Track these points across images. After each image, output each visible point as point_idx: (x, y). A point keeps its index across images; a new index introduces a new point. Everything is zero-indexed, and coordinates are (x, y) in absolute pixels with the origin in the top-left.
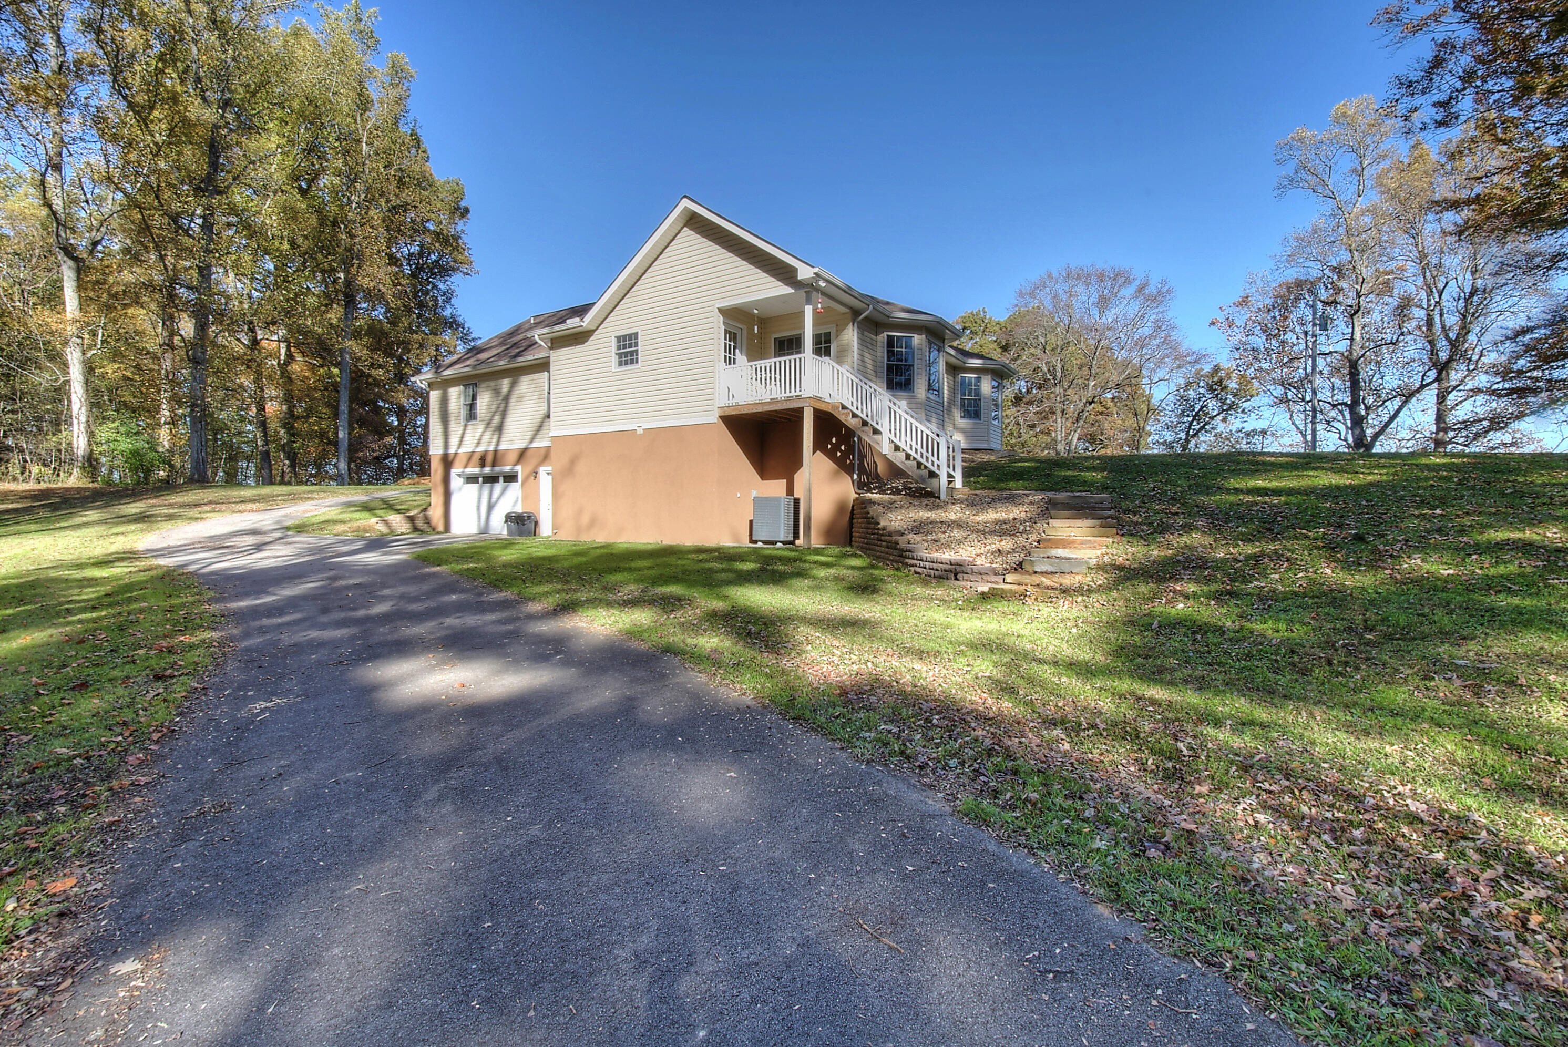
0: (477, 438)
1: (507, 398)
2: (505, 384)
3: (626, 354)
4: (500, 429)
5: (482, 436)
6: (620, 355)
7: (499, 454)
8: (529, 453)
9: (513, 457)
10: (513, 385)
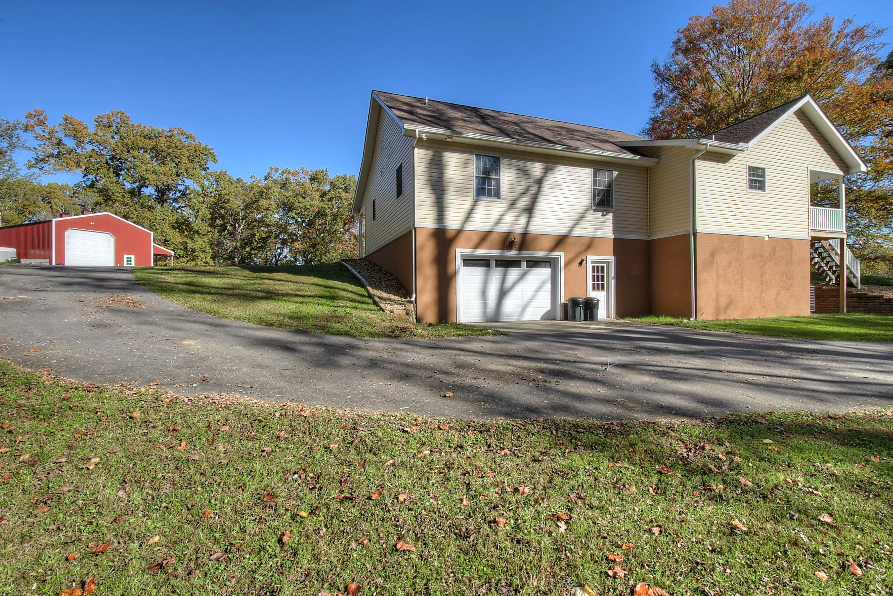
0: (496, 217)
1: (540, 182)
2: (537, 168)
3: (756, 181)
4: (530, 210)
5: (503, 215)
6: (751, 181)
7: (529, 238)
8: (569, 241)
9: (548, 243)
10: (547, 170)
